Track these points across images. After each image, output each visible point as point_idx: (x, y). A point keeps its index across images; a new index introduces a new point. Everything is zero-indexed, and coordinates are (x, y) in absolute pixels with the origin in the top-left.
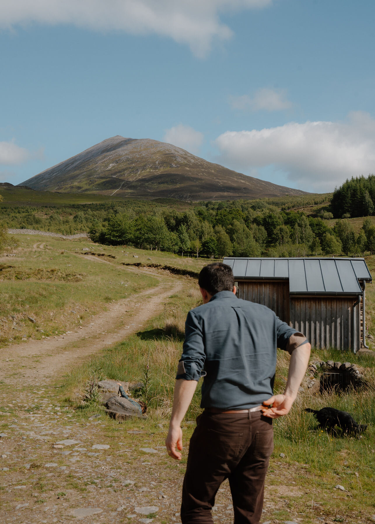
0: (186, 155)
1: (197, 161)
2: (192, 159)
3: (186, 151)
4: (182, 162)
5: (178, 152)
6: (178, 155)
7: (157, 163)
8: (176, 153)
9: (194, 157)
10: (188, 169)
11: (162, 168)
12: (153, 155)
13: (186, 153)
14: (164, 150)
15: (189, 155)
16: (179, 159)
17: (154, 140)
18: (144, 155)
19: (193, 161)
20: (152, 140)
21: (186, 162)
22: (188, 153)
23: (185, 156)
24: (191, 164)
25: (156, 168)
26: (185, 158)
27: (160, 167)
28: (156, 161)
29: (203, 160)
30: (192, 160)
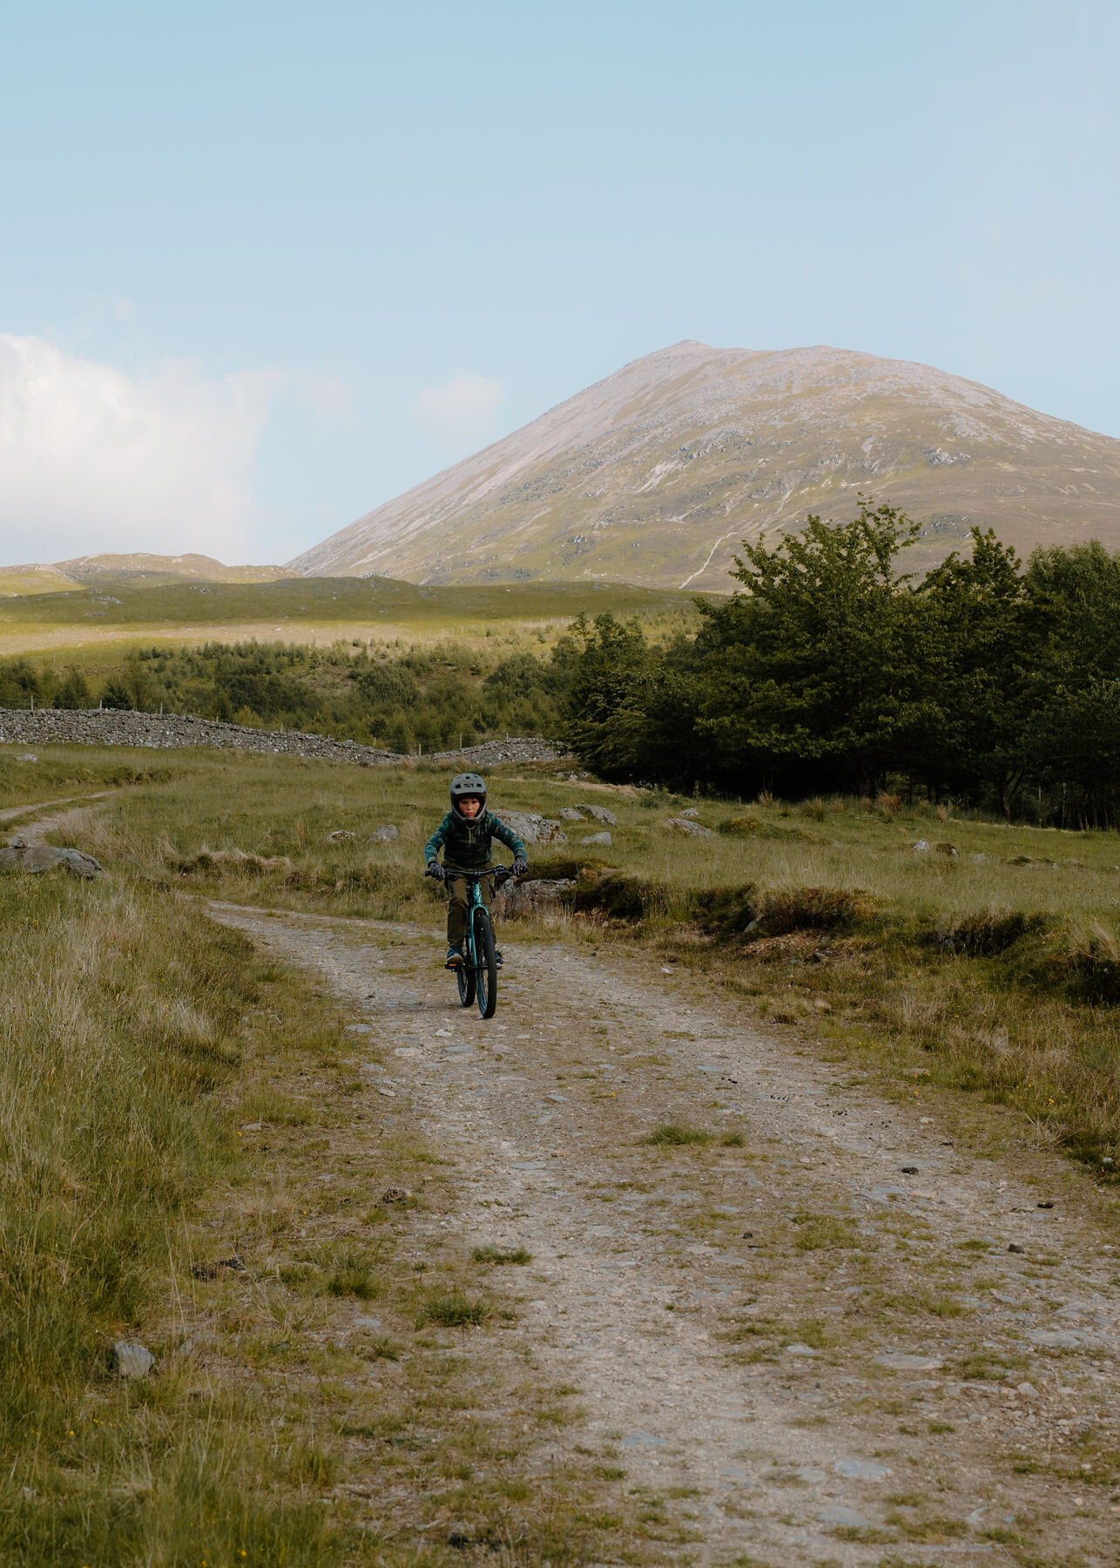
0: (994, 411)
1: (1050, 431)
2: (1024, 422)
3: (992, 390)
4: (980, 440)
5: (961, 397)
6: (963, 410)
7: (867, 447)
8: (951, 401)
9: (1032, 418)
10: (1009, 468)
11: (890, 471)
12: (846, 416)
13: (996, 401)
14: (899, 390)
15: (1010, 408)
16: (967, 427)
17: (848, 352)
18: (805, 416)
19: (1029, 432)
20: (839, 352)
21: (997, 437)
22: (1004, 399)
23: (993, 414)
24: (1023, 447)
25: (863, 473)
26: (996, 423)
27: (882, 465)
28: (864, 439)
29: (1072, 428)
30: (1025, 427)
